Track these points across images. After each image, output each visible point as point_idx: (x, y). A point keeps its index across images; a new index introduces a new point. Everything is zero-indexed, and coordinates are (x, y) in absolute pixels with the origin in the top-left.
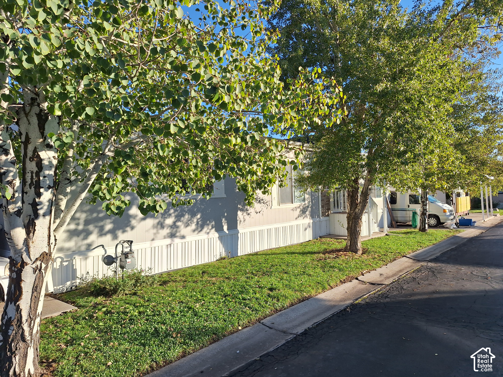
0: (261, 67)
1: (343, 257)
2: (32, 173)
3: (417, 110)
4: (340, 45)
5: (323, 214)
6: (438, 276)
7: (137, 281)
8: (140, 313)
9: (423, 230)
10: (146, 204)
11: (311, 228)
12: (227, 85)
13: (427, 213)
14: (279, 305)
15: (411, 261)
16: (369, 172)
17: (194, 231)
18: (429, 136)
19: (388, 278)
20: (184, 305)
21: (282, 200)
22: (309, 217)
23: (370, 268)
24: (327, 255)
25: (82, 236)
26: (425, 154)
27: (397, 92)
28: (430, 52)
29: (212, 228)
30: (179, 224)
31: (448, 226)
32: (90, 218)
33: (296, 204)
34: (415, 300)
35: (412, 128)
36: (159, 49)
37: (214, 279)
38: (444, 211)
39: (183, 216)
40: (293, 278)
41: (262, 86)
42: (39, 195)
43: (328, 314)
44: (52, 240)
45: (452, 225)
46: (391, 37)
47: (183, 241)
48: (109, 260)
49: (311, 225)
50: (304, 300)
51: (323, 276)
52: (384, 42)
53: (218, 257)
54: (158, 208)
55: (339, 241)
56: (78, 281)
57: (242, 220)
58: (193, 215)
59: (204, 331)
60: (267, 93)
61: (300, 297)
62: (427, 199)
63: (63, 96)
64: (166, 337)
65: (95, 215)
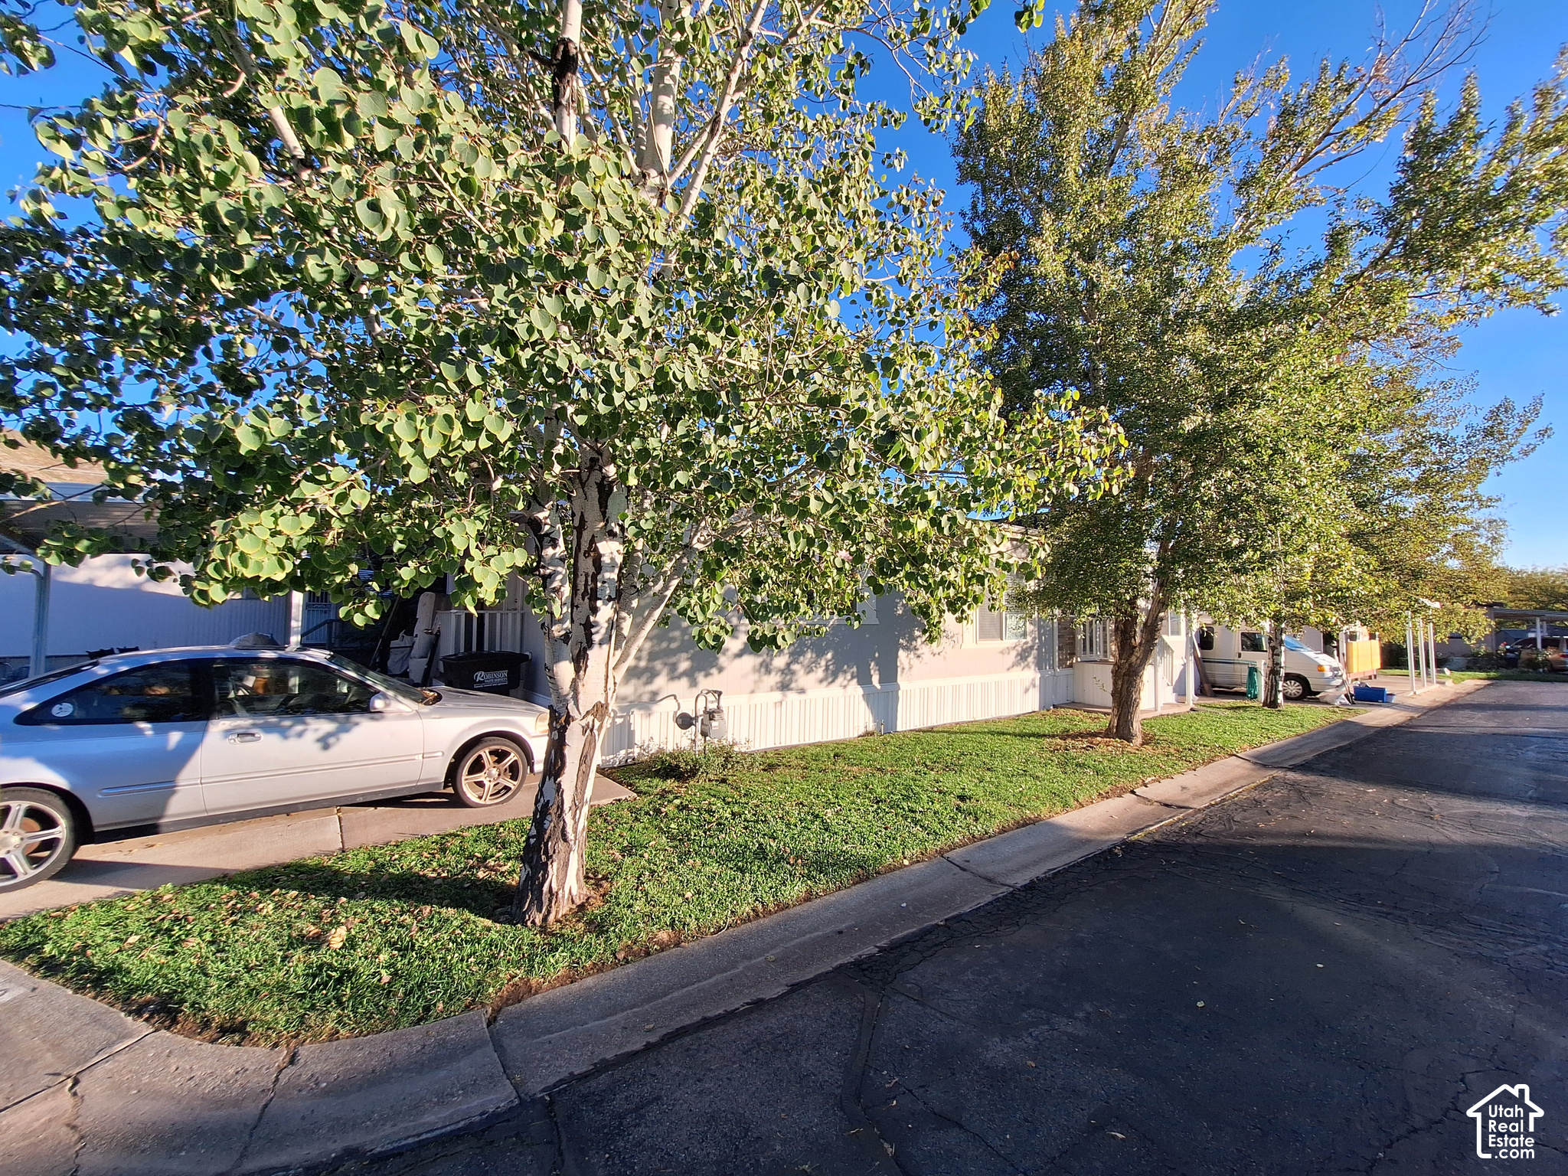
0: (964, 392)
1: (1103, 749)
2: (587, 575)
3: (1266, 468)
4: (1102, 347)
5: (1062, 663)
6: (1312, 801)
7: (726, 760)
8: (733, 814)
9: (1272, 703)
10: (759, 634)
11: (1037, 689)
12: (916, 427)
13: (1282, 672)
14: (978, 829)
15: (1248, 765)
16: (1161, 585)
17: (821, 681)
18: (1296, 517)
19: (1198, 795)
20: (806, 809)
21: (984, 634)
22: (1033, 666)
23: (1161, 773)
24: (1069, 741)
25: (644, 679)
26: (1286, 554)
27: (1227, 432)
28: (1299, 352)
29: (853, 677)
30: (795, 667)
31: (1327, 699)
32: (657, 649)
33: (1009, 641)
34: (1262, 847)
35: (1257, 502)
36: (796, 372)
37: (855, 768)
38: (1320, 669)
39: (803, 653)
40: (1003, 781)
41: (967, 426)
42: (594, 610)
43: (1076, 856)
44: (611, 685)
45: (1338, 697)
46: (1211, 326)
47: (802, 697)
48: (685, 721)
49: (1037, 683)
50: (1025, 823)
51: (1063, 782)
52: (1197, 337)
53: (862, 731)
54: (779, 641)
55: (1093, 715)
56: (637, 750)
57: (907, 667)
58: (820, 653)
59: (841, 862)
60: (975, 440)
61: (1018, 818)
62: (1281, 643)
63: (644, 454)
64: (777, 862)
65: (664, 645)
